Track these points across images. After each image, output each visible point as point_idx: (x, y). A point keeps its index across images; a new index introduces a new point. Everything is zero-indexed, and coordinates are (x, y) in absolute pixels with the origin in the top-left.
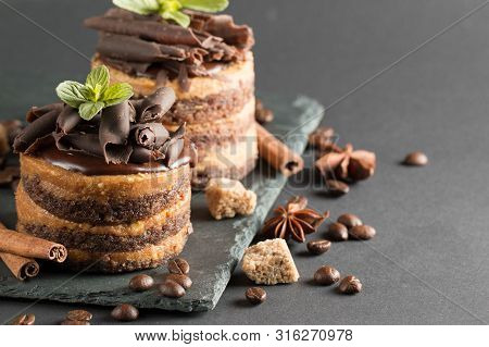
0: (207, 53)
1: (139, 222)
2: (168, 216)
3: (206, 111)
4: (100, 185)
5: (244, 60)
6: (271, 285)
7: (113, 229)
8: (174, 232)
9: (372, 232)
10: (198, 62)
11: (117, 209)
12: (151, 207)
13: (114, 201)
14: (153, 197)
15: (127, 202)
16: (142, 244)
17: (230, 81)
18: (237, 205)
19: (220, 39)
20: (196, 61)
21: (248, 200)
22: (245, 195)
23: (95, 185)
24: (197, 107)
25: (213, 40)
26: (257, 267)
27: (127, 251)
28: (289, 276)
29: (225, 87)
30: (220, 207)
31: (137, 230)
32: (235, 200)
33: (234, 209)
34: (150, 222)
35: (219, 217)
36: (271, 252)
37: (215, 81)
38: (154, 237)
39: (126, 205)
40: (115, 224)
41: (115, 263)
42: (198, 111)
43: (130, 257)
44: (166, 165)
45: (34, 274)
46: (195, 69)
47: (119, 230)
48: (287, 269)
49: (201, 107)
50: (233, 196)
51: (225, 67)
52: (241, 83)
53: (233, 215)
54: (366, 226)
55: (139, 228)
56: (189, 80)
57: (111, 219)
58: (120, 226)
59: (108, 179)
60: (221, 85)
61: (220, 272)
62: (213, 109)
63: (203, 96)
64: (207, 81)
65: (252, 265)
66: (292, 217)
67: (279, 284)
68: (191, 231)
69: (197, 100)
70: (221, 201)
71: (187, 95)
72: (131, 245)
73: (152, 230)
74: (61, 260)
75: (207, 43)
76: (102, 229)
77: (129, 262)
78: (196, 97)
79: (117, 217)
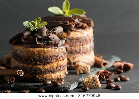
0: (76, 24)
1: (48, 65)
2: (58, 64)
3: (76, 42)
4: (35, 51)
5: (89, 29)
6: (92, 88)
7: (39, 66)
8: (60, 71)
9: (128, 79)
10: (73, 26)
11: (40, 60)
12: (52, 60)
13: (40, 57)
14: (52, 56)
15: (44, 57)
16: (49, 72)
17: (84, 34)
18: (84, 69)
19: (81, 20)
20: (73, 25)
21: (87, 68)
22: (87, 66)
23: (33, 51)
24: (73, 41)
25: (79, 20)
26: (87, 82)
27: (44, 74)
28: (98, 85)
29: (83, 35)
30: (78, 70)
31: (47, 67)
32: (83, 67)
33: (83, 70)
34: (52, 65)
35: (78, 73)
36: (92, 77)
37: (79, 33)
38: (53, 71)
39: (43, 58)
40: (40, 65)
41: (40, 78)
42: (73, 42)
43: (45, 76)
44: (57, 47)
45: (14, 81)
46: (72, 28)
47: (41, 67)
48: (97, 83)
49: (74, 41)
50: (83, 66)
51: (83, 30)
52: (88, 35)
53: (83, 73)
54: (126, 77)
55: (48, 67)
56: (70, 32)
57: (38, 63)
58: (42, 66)
59: (37, 49)
60: (81, 34)
61: (74, 82)
62: (78, 42)
63: (75, 37)
64: (76, 33)
65: (85, 81)
66: (102, 73)
67: (94, 88)
68: (67, 73)
69: (73, 39)
70: (79, 68)
71: (70, 37)
72: (45, 72)
73: (52, 68)
74: (22, 75)
75: (77, 21)
76: (35, 66)
77: (44, 78)
78: (73, 38)
79: (40, 62)
